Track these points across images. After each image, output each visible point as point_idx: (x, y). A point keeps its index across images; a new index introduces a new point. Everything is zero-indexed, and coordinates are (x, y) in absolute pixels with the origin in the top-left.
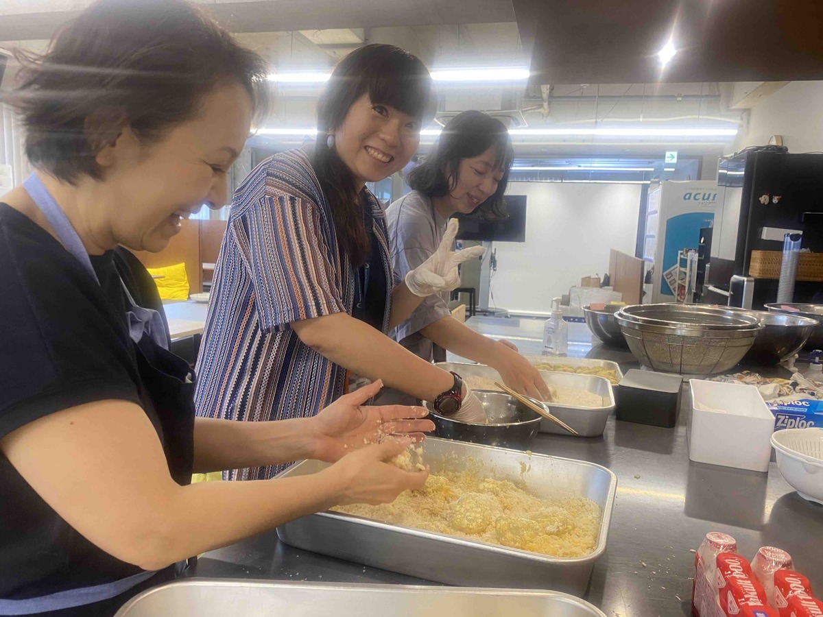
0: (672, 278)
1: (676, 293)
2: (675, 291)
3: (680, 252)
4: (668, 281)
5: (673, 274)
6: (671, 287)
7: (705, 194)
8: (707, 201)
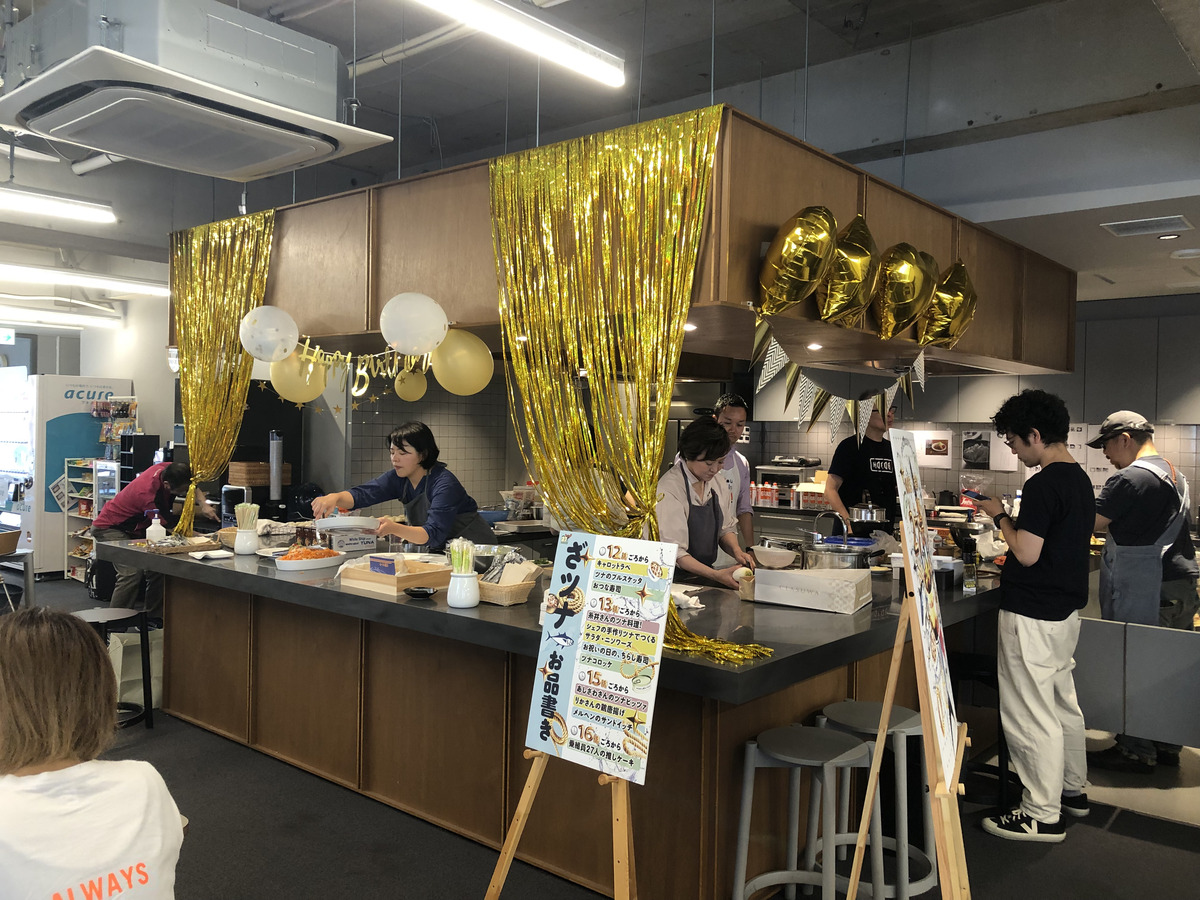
0: (60, 491)
1: (65, 510)
2: (64, 506)
3: (66, 459)
4: (55, 495)
5: (61, 487)
6: (59, 503)
7: (89, 392)
8: (90, 400)
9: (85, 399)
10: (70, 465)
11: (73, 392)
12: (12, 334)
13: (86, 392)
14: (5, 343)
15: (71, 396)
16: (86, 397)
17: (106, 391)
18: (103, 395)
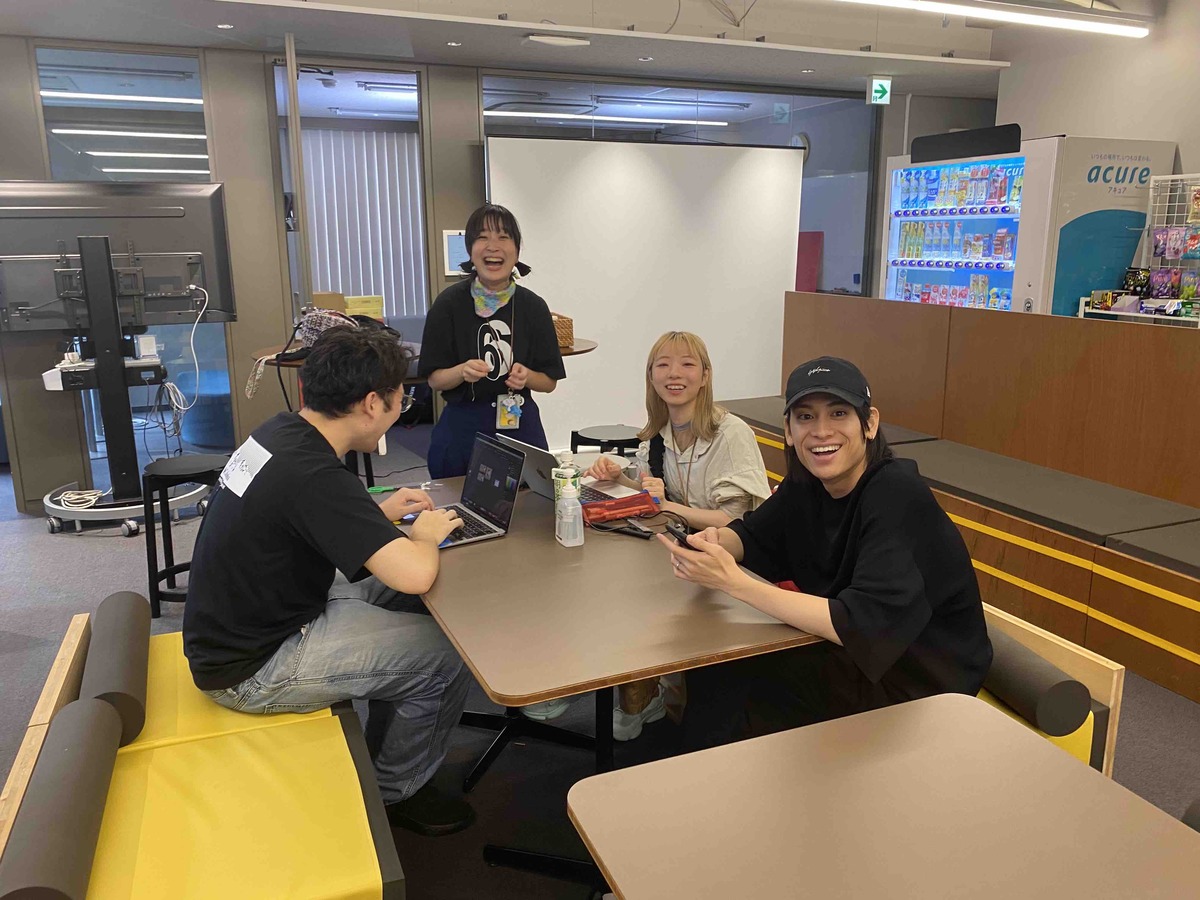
7: (1120, 169)
8: (1121, 185)
9: (1113, 183)
10: (1089, 310)
11: (1099, 168)
12: (887, 84)
14: (879, 102)
15: (1096, 178)
16: (1114, 180)
17: (1142, 166)
18: (1136, 174)
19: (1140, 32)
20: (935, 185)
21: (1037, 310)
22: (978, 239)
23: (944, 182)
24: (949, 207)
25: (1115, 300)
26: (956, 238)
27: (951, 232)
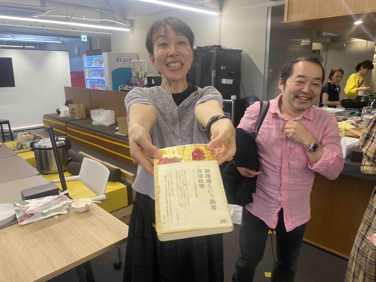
7: (124, 59)
8: (125, 62)
9: (123, 62)
10: (121, 89)
11: (119, 59)
12: (86, 37)
13: (123, 59)
14: (84, 41)
15: (119, 61)
16: (123, 61)
17: (130, 58)
18: (129, 60)
19: (128, 30)
20: (91, 61)
21: (109, 90)
22: (99, 74)
23: (93, 61)
24: (94, 66)
25: (124, 86)
26: (96, 73)
27: (95, 72)
